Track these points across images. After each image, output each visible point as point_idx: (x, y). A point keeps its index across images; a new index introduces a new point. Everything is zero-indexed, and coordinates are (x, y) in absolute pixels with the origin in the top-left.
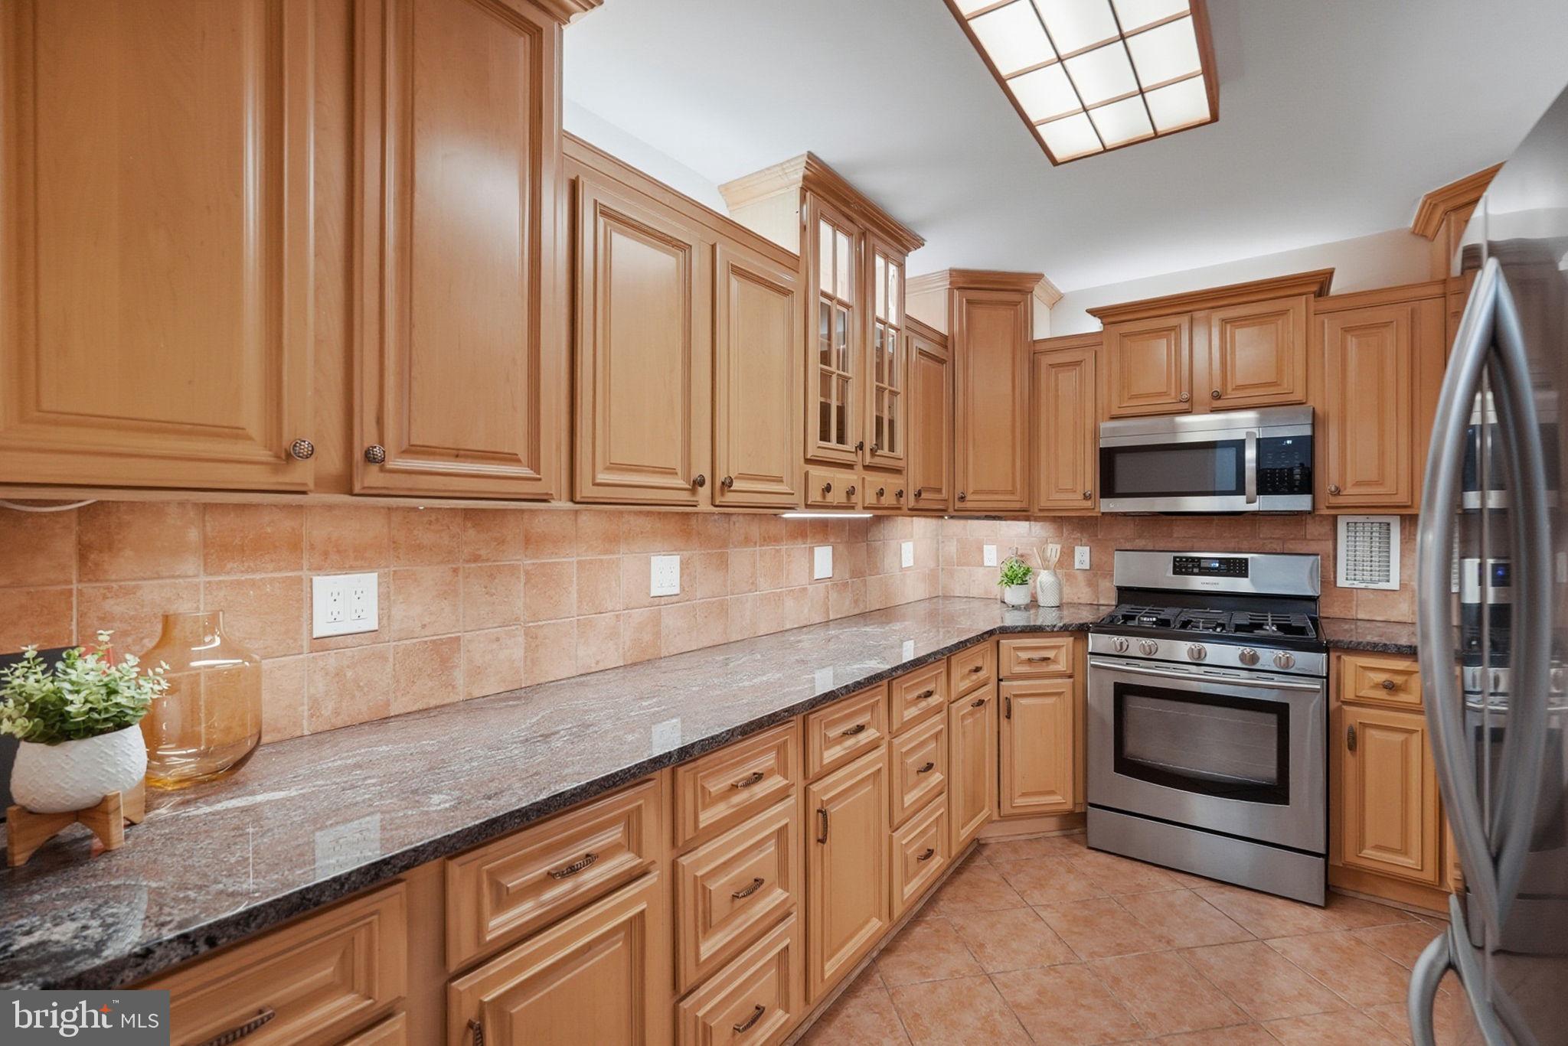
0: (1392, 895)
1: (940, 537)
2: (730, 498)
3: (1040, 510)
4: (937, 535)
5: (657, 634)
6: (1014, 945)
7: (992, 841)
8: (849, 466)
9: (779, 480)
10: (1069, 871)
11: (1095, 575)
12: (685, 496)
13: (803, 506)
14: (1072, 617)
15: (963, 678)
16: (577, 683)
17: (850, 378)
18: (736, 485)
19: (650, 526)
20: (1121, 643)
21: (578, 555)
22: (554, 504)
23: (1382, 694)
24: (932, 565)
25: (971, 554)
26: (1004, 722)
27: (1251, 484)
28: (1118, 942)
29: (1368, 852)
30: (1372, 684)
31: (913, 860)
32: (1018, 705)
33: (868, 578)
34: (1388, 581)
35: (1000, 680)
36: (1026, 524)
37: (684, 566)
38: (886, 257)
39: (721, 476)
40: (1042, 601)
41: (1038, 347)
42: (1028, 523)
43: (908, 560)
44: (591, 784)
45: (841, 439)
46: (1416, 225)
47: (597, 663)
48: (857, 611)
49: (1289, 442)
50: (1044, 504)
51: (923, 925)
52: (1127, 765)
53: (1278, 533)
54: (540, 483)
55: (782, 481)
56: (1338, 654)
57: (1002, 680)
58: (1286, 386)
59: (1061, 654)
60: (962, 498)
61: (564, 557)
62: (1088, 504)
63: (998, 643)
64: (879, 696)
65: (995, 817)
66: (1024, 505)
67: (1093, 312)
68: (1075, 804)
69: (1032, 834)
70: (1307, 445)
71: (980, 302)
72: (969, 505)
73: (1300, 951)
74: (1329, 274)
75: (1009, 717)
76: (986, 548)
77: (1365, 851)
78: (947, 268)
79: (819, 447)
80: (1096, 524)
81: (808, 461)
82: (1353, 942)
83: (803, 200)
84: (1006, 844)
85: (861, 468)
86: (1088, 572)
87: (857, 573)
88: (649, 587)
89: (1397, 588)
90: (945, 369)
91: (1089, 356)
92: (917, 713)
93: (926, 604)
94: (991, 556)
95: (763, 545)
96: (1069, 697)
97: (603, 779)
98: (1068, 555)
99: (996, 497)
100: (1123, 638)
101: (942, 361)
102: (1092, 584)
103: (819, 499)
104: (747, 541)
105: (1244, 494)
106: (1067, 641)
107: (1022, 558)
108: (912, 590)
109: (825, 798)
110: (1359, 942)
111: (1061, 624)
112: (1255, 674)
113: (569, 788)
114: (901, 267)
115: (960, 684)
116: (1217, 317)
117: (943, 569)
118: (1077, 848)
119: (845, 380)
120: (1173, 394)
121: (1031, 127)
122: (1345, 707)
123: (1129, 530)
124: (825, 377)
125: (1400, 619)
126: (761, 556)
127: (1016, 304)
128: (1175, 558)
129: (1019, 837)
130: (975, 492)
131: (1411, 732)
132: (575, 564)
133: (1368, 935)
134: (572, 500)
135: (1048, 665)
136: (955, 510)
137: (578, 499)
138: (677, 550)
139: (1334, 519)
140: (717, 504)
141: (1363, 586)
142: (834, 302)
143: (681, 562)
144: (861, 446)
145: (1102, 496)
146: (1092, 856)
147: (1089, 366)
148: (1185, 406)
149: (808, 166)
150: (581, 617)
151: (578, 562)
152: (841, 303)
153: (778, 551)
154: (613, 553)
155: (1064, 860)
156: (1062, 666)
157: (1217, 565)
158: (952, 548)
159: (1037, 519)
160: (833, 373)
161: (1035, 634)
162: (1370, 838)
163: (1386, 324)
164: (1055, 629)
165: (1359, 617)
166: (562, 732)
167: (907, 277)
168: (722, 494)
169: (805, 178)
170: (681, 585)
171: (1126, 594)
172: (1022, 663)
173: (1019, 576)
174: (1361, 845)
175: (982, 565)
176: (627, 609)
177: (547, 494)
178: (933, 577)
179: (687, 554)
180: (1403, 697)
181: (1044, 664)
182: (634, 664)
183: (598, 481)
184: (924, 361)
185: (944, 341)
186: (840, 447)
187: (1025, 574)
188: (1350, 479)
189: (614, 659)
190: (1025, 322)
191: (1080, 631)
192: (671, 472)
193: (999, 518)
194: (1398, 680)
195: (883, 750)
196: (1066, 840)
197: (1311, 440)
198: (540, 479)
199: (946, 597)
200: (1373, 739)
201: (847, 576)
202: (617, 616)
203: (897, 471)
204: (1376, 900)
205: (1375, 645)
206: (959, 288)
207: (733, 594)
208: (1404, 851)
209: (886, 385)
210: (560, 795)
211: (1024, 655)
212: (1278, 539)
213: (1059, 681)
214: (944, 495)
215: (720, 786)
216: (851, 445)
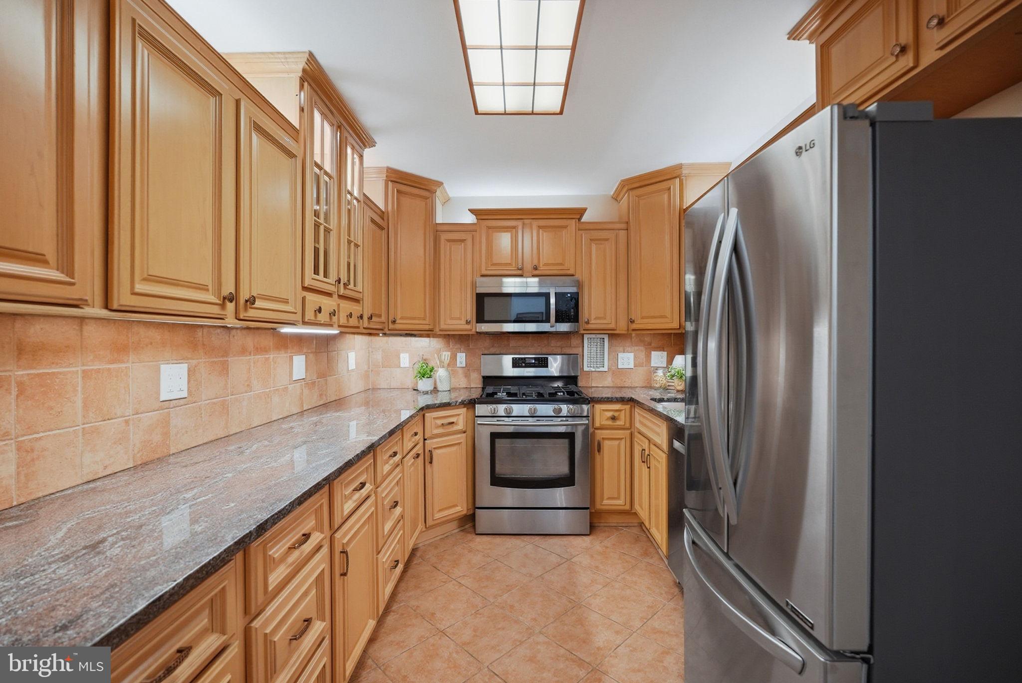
0: (614, 520)
1: (370, 349)
2: (252, 313)
3: (441, 330)
4: (368, 347)
5: (166, 435)
6: (452, 607)
7: (420, 545)
8: (329, 295)
9: (286, 301)
10: (470, 551)
11: (469, 370)
12: (216, 310)
13: (301, 322)
14: (463, 396)
15: (410, 440)
16: (82, 492)
17: (331, 230)
18: (258, 304)
19: (159, 337)
20: (494, 409)
21: (83, 365)
22: (87, 311)
23: (610, 423)
24: (366, 367)
25: (391, 361)
26: (428, 466)
27: (553, 318)
28: (507, 584)
29: (605, 502)
30: (606, 418)
31: (388, 571)
32: (436, 453)
33: (328, 378)
34: (603, 367)
35: (425, 440)
36: (426, 340)
37: (191, 372)
38: (353, 148)
39: (244, 295)
40: (440, 388)
41: (439, 228)
42: (429, 339)
43: (352, 365)
44: (187, 579)
45: (325, 276)
46: (614, 194)
47: (106, 467)
48: (321, 403)
49: (569, 295)
50: (443, 326)
51: (392, 613)
52: (497, 481)
53: (559, 344)
54: (72, 287)
55: (288, 303)
56: (592, 404)
57: (426, 439)
58: (566, 266)
59: (460, 417)
60: (394, 321)
61: (65, 367)
62: (468, 327)
63: (424, 416)
64: (369, 460)
65: (424, 529)
66: (431, 327)
67: (472, 211)
68: (468, 510)
69: (443, 534)
70: (575, 299)
71: (405, 193)
72: (397, 326)
73: (585, 560)
74: (585, 210)
75: (431, 462)
76: (402, 355)
77: (604, 502)
78: (385, 166)
79: (312, 279)
80: (469, 339)
81: (305, 289)
82: (604, 548)
83: (302, 87)
84: (429, 545)
85: (337, 295)
86: (464, 369)
87: (322, 375)
88: (158, 393)
89: (607, 370)
90: (384, 233)
91: (468, 237)
92: (390, 468)
93: (363, 395)
94: (405, 360)
95: (256, 355)
96: (464, 446)
97: (197, 571)
98: (454, 358)
99: (417, 322)
100: (494, 406)
101: (381, 228)
102: (467, 376)
103: (313, 318)
104: (244, 351)
105: (549, 322)
106: (463, 411)
107: (426, 362)
108: (354, 385)
109: (345, 541)
110: (607, 547)
111: (460, 401)
112: (560, 419)
113: (167, 589)
114: (361, 157)
115: (408, 445)
116: (535, 223)
117: (372, 371)
118: (471, 536)
119: (327, 231)
120: (514, 266)
121: (471, 85)
122: (596, 431)
123: (487, 342)
124: (317, 226)
125: (608, 385)
126: (254, 363)
127: (426, 198)
128: (513, 358)
129: (436, 539)
130: (402, 318)
131: (621, 439)
132: (80, 372)
133: (608, 542)
134: (106, 306)
135: (453, 427)
136: (389, 330)
137: (115, 307)
138: (184, 359)
139: (583, 335)
140: (242, 317)
141: (594, 370)
142: (322, 171)
143: (189, 370)
144: (339, 281)
145: (477, 322)
146: (479, 539)
147: (469, 242)
148: (519, 272)
149: (308, 62)
150: (86, 426)
151: (84, 371)
152: (326, 173)
153: (267, 359)
154: (123, 362)
155: (465, 545)
156: (460, 426)
157: (534, 361)
158: (378, 356)
159: (435, 336)
160: (321, 224)
161: (445, 408)
162: (606, 497)
163: (607, 240)
164: (457, 404)
165: (593, 385)
166: (110, 539)
167: (364, 166)
168: (246, 310)
169: (304, 70)
170: (188, 389)
171: (488, 380)
172: (438, 427)
173: (426, 373)
174: (602, 499)
175: (399, 367)
176: (137, 414)
177: (81, 300)
178: (366, 376)
179: (194, 362)
180: (618, 423)
181: (450, 426)
182: (145, 464)
183: (137, 290)
184: (373, 226)
185: (382, 214)
186: (325, 280)
187: (431, 371)
188: (593, 317)
189: (123, 461)
190: (431, 212)
191: (471, 404)
192: (203, 288)
193: (414, 335)
194: (616, 414)
195: (372, 499)
196: (463, 533)
197: (577, 293)
198: (73, 284)
199: (375, 389)
200: (606, 445)
201: (315, 378)
202: (127, 422)
203: (356, 301)
204: (608, 525)
205: (608, 398)
206: (391, 181)
207: (232, 395)
208: (618, 498)
209: (352, 239)
210: (159, 599)
211: (440, 422)
212: (559, 346)
213: (459, 436)
214: (383, 319)
215: (281, 551)
216: (332, 279)
